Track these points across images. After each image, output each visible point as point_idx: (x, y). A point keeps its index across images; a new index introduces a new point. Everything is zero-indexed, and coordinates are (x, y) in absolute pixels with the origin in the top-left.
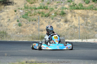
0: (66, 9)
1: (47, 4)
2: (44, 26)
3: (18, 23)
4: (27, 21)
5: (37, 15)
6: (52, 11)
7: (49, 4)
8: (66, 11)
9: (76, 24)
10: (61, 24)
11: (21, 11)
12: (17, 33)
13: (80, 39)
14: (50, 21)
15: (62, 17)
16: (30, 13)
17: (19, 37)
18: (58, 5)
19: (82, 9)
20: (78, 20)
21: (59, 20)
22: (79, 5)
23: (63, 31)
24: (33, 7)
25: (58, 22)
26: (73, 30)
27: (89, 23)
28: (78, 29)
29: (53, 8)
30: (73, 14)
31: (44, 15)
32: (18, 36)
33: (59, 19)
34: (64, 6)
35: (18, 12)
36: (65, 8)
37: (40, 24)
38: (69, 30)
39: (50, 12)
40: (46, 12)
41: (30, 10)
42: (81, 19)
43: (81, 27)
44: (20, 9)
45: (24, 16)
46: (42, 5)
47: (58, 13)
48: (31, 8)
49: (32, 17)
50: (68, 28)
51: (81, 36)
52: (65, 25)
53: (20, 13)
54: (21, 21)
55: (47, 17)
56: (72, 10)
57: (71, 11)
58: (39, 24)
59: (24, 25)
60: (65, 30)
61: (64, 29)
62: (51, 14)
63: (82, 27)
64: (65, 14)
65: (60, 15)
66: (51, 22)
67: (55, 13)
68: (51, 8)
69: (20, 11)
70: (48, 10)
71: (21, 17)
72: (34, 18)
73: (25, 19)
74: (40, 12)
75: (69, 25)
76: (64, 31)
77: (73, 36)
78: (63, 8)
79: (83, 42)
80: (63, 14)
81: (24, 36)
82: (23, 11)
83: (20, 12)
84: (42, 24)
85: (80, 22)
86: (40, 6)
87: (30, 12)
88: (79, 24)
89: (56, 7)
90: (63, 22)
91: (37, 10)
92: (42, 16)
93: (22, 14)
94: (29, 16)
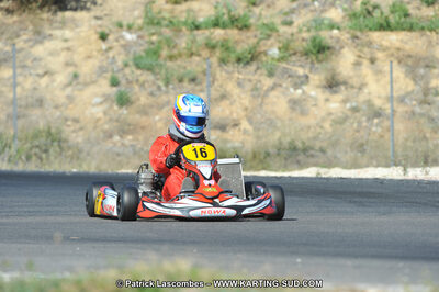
0: (332, 26)
1: (248, 7)
2: (231, 104)
3: (115, 89)
4: (154, 83)
5: (199, 55)
6: (269, 36)
7: (254, 4)
8: (332, 38)
9: (379, 97)
10: (310, 96)
11: (129, 37)
12: (111, 136)
13: (396, 165)
14: (260, 81)
15: (312, 63)
16: (169, 46)
17: (118, 155)
18: (294, 9)
19: (404, 29)
20: (388, 79)
21: (299, 77)
22: (392, 12)
23: (319, 130)
24: (183, 19)
25: (295, 89)
26: (365, 124)
27: (437, 93)
28: (388, 118)
29: (273, 23)
30: (366, 50)
31: (233, 57)
32: (116, 150)
33: (301, 72)
34: (323, 15)
35: (117, 40)
36: (326, 22)
37: (214, 94)
38: (347, 124)
39: (261, 43)
40: (243, 41)
41: (167, 32)
42: (402, 76)
43: (400, 109)
44: (125, 28)
45: (141, 57)
46: (225, 11)
47: (298, 45)
48: (174, 21)
49: (179, 62)
50: (340, 115)
51: (399, 151)
52: (327, 100)
53: (126, 47)
54: (129, 82)
55: (248, 63)
56: (358, 34)
57: (357, 38)
58: (209, 95)
59: (144, 99)
60: (327, 126)
61: (323, 120)
62: (263, 49)
63: (407, 112)
64: (327, 52)
65: (306, 54)
66: (265, 88)
67: (281, 45)
68: (265, 25)
69: (122, 37)
70: (249, 34)
71: (126, 65)
72: (189, 68)
73: (146, 73)
74: (214, 41)
75: (345, 101)
76: (322, 127)
77: (363, 152)
78: (318, 24)
79: (408, 181)
80: (320, 50)
81: (142, 149)
82: (140, 37)
83: (122, 42)
84: (223, 97)
85: (396, 86)
86: (213, 14)
87: (169, 43)
88: (390, 99)
89: (288, 19)
90: (318, 87)
91: (200, 32)
92: (223, 61)
93: (132, 52)
94: (165, 60)
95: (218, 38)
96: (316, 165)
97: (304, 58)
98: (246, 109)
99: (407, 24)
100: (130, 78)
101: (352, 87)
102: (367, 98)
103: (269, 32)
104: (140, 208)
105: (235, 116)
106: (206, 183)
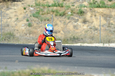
0: (85, 7)
1: (63, 1)
2: (58, 26)
3: (28, 22)
4: (38, 21)
5: (50, 14)
6: (68, 9)
7: (64, 1)
8: (85, 9)
9: (97, 25)
10: (79, 25)
11: (32, 9)
12: (27, 35)
13: (101, 43)
14: (66, 21)
15: (79, 16)
16: (42, 11)
17: (29, 39)
18: (75, 2)
19: (103, 8)
20: (99, 20)
21: (76, 20)
22: (100, 3)
24: (46, 4)
25: (75, 23)
26: (93, 32)
27: (112, 24)
28: (99, 31)
29: (69, 6)
30: (93, 13)
31: (59, 14)
32: (28, 38)
33: (76, 18)
35: (28, 9)
36: (83, 5)
37: (54, 24)
38: (89, 32)
39: (66, 11)
40: (61, 10)
41: (42, 8)
42: (103, 20)
43: (102, 28)
44: (31, 6)
45: (35, 14)
46: (56, 2)
47: (76, 11)
48: (43, 5)
49: (44, 16)
50: (87, 30)
52: (83, 26)
53: (31, 11)
54: (32, 21)
55: (63, 16)
56: (92, 9)
57: (91, 9)
59: (35, 25)
60: (83, 32)
61: (82, 31)
63: (104, 29)
65: (78, 13)
66: (67, 22)
67: (71, 11)
68: (67, 6)
69: (30, 9)
70: (63, 8)
71: (31, 16)
72: (47, 17)
73: (36, 18)
74: (54, 10)
75: (88, 26)
76: (82, 33)
77: (93, 39)
78: (81, 6)
80: (82, 13)
81: (35, 38)
82: (34, 9)
83: (30, 10)
84: (56, 25)
85: (101, 22)
86: (53, 3)
87: (42, 10)
88: (100, 26)
89: (73, 5)
90: (81, 22)
91: (50, 8)
92: (56, 15)
93: (32, 12)
94: (41, 15)
95: (55, 9)
96: (80, 43)
97: (77, 15)
98: (62, 28)
99: (104, 6)
100: (32, 19)
101: (90, 22)
102: (94, 25)
103: (68, 8)
104: (34, 53)
105: (59, 30)
106: (52, 47)
